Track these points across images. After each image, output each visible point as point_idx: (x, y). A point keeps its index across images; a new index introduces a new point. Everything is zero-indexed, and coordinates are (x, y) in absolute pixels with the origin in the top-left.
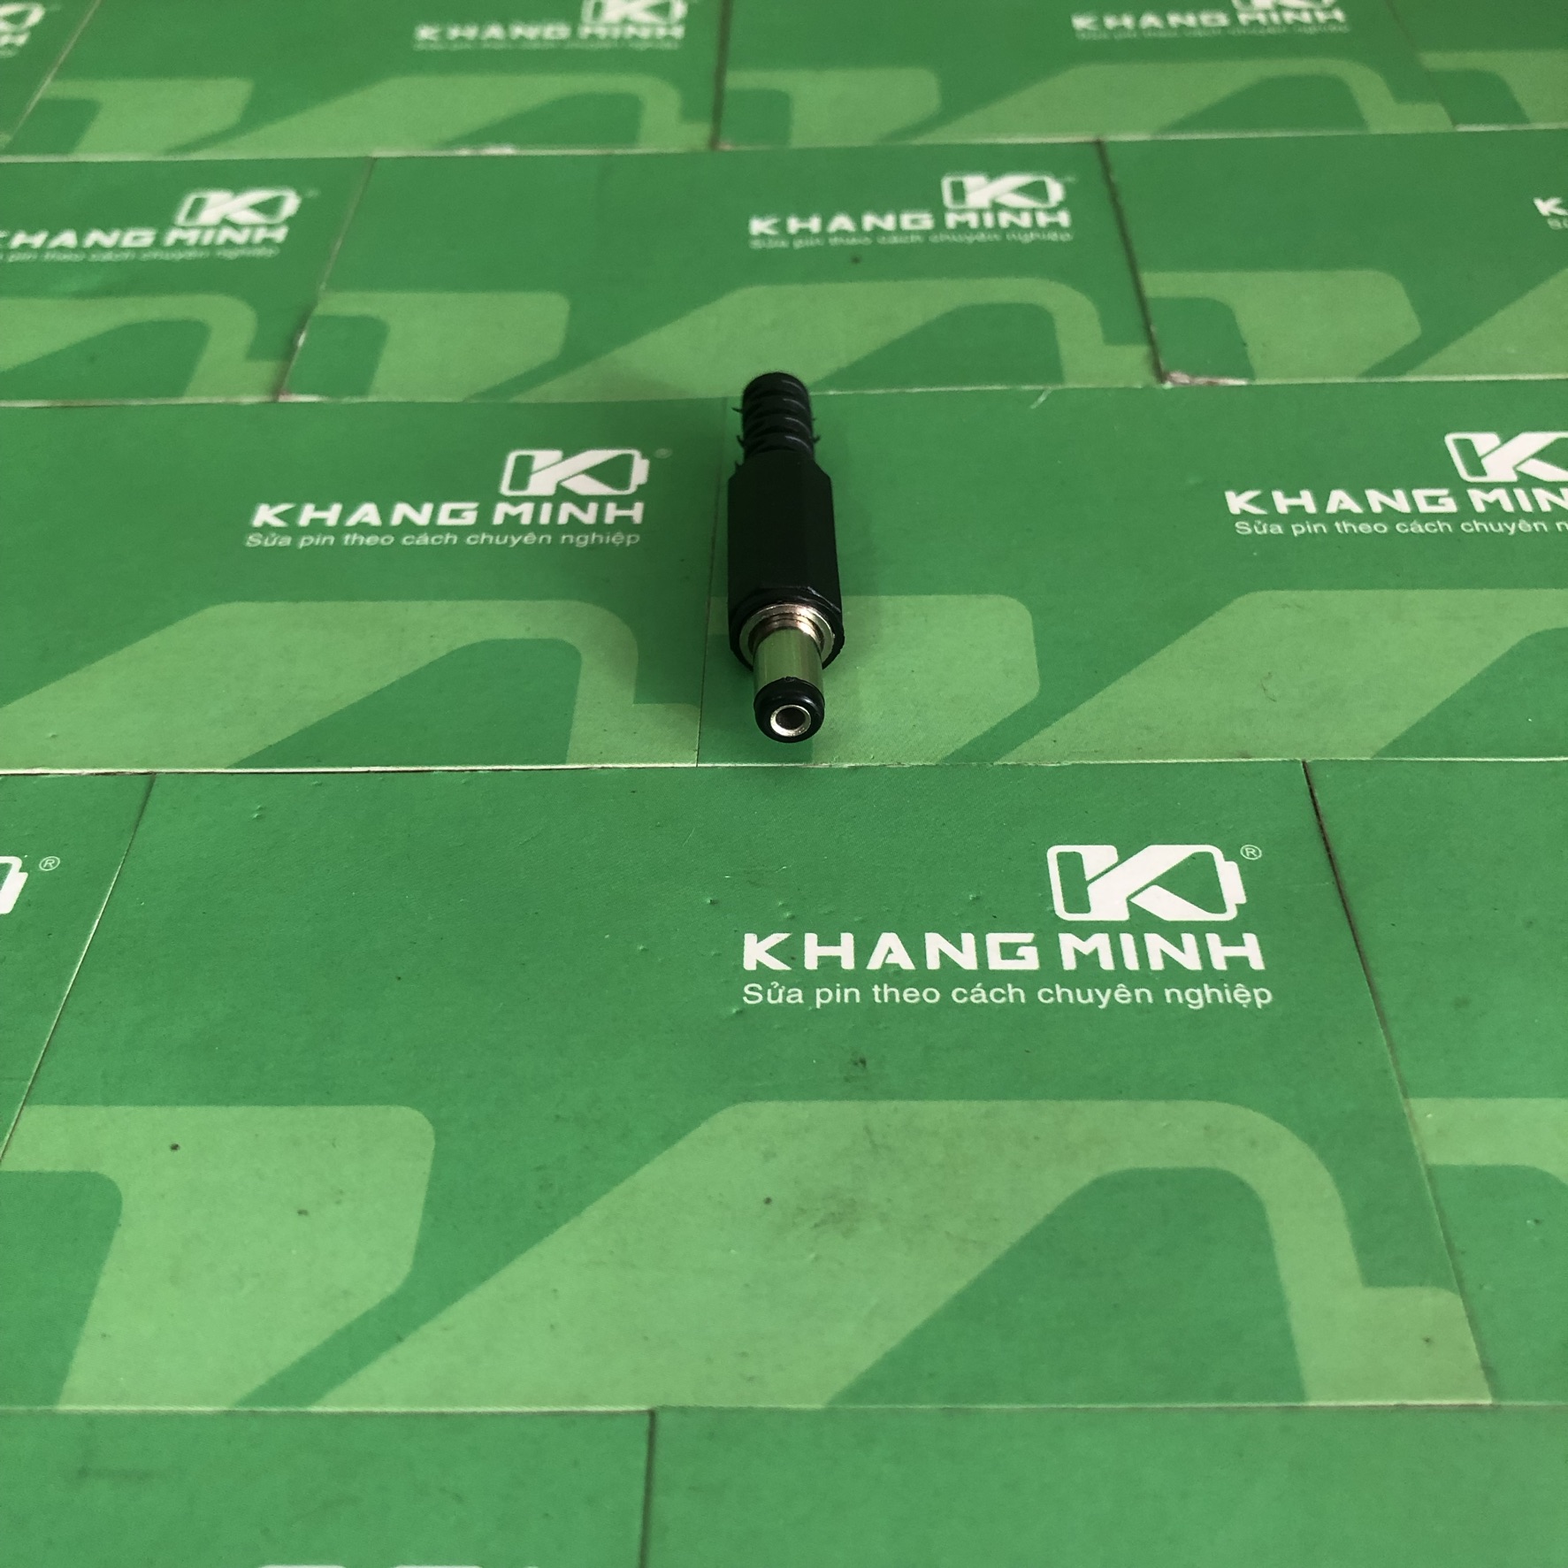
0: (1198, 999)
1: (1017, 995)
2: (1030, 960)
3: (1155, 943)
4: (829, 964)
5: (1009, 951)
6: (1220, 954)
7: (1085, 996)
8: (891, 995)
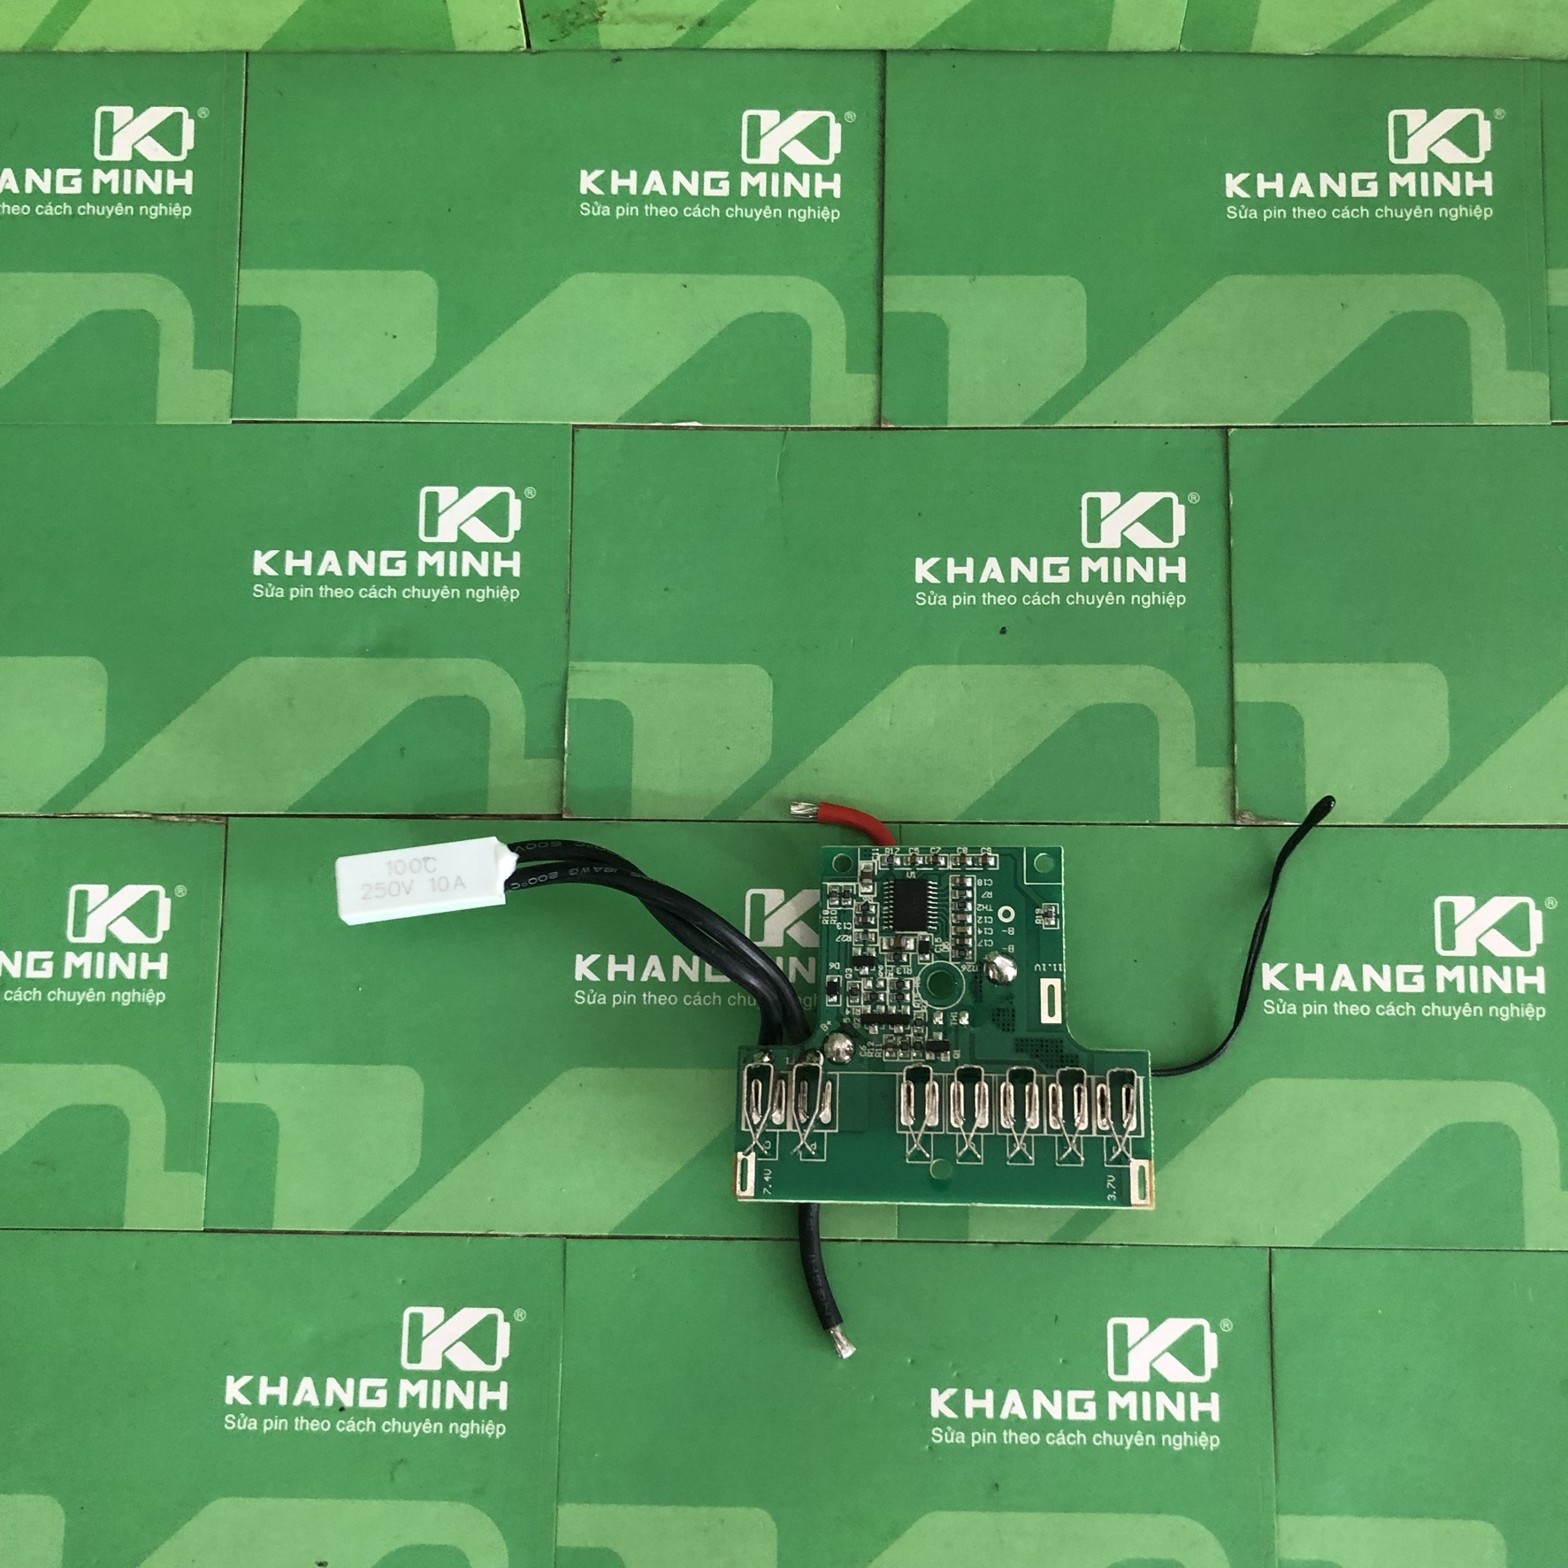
0: (1178, 1443)
1: (1082, 1439)
2: (1091, 1414)
3: (1161, 1397)
4: (979, 1412)
5: (1080, 1405)
6: (1197, 1407)
7: (1118, 1441)
8: (1013, 1438)
